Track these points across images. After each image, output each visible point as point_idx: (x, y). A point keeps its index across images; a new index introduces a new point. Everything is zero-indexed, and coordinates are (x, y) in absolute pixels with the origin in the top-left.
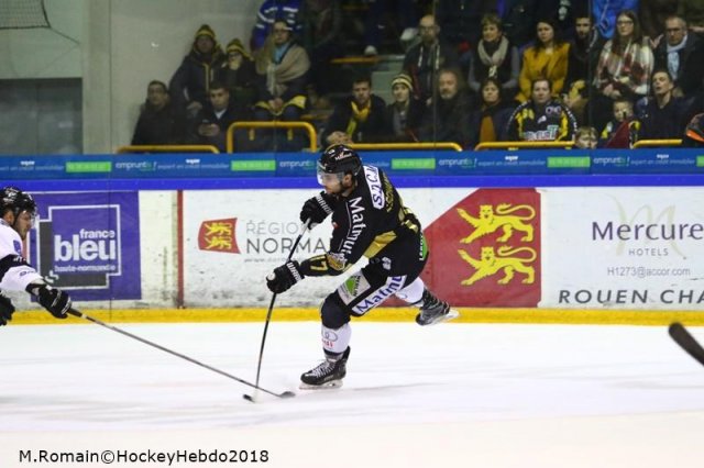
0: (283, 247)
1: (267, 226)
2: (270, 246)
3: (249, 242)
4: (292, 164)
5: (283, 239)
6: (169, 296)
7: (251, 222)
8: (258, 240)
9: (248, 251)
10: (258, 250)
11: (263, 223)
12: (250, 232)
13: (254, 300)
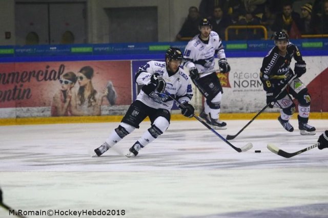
0: (251, 85)
1: (243, 75)
2: (245, 84)
3: (235, 82)
4: (255, 46)
5: (251, 81)
6: (198, 108)
7: (236, 73)
8: (239, 82)
9: (235, 87)
10: (239, 86)
11: (242, 73)
12: (236, 78)
13: (238, 109)
